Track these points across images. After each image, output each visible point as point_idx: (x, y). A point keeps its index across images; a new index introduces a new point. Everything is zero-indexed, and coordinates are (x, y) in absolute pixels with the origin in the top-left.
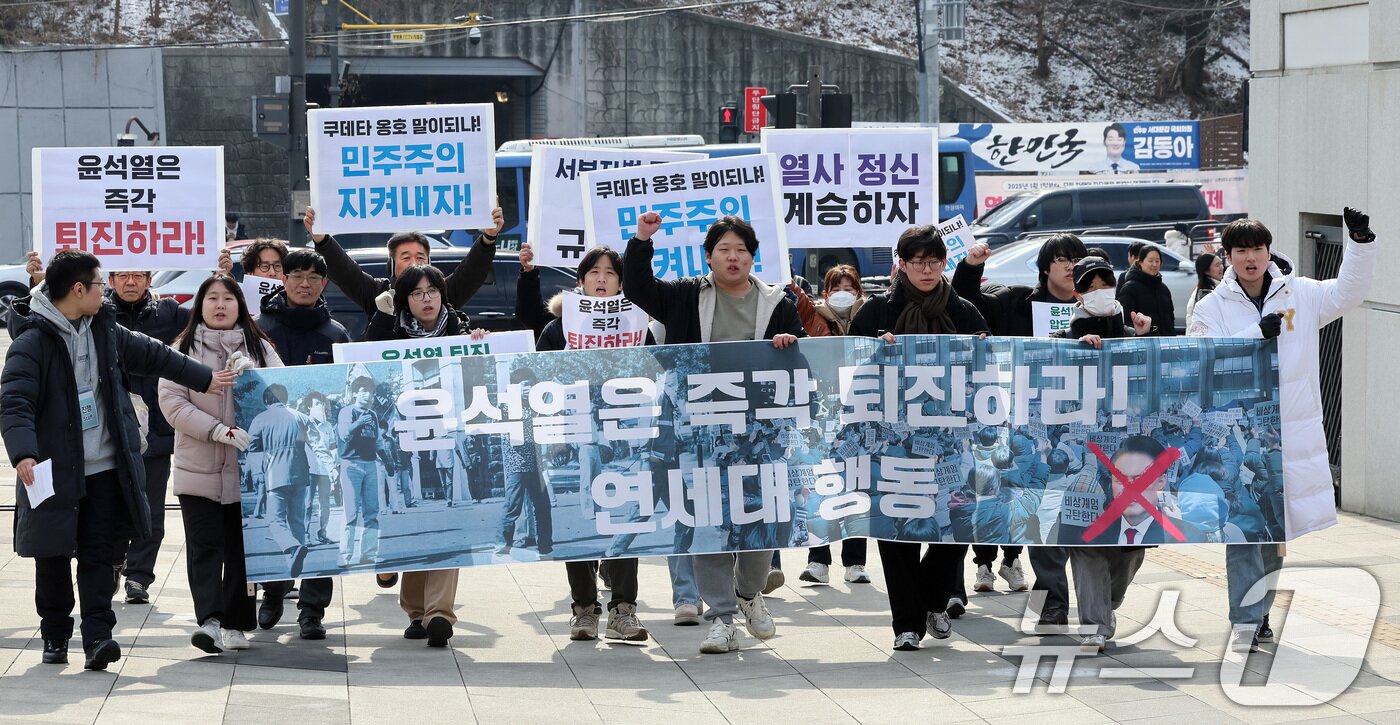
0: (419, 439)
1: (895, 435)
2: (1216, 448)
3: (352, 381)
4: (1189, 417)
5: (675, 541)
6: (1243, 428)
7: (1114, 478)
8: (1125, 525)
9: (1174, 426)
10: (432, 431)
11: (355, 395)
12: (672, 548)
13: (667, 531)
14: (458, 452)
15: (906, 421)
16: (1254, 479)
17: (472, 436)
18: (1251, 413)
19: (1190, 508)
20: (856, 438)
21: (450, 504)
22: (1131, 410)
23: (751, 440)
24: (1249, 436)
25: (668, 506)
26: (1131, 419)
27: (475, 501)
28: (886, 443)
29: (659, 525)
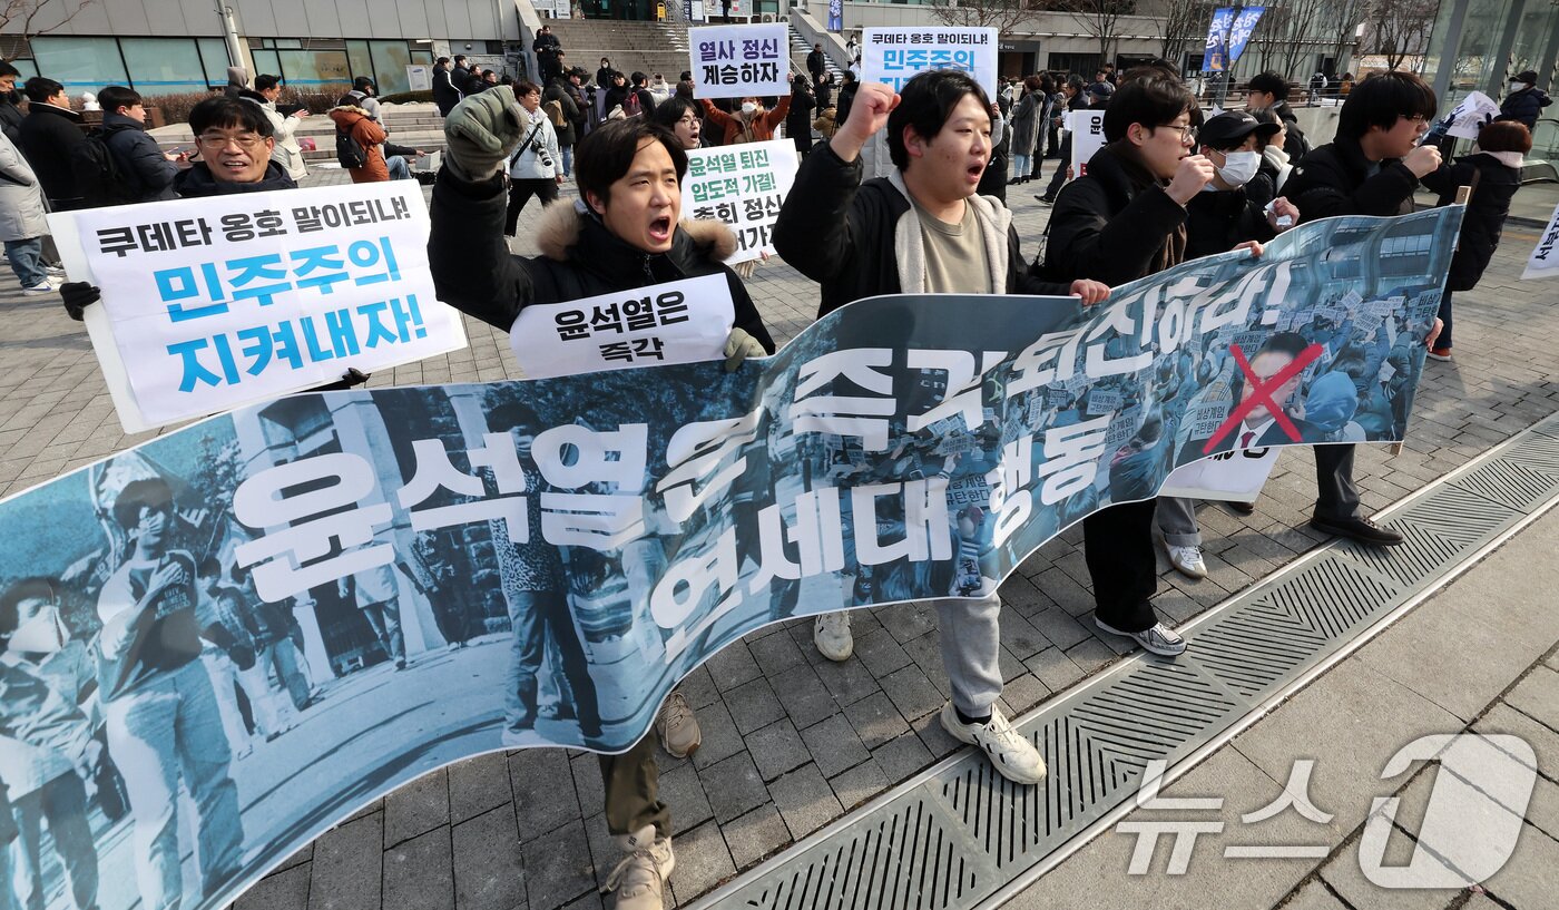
0: (305, 564)
1: (1068, 395)
2: (1363, 342)
3: (110, 504)
4: (1346, 309)
5: (771, 605)
6: (1397, 319)
7: (1247, 381)
8: (1244, 429)
9: (1327, 319)
10: (334, 541)
11: (132, 534)
12: (768, 616)
13: (759, 595)
14: (403, 567)
15: (1084, 372)
16: (1394, 377)
17: (429, 533)
18: (1413, 303)
19: (1317, 408)
20: (1019, 413)
21: (401, 666)
22: (1286, 304)
23: (894, 457)
24: (1402, 329)
25: (759, 562)
26: (1284, 314)
27: (454, 645)
28: (1055, 409)
29: (746, 593)
